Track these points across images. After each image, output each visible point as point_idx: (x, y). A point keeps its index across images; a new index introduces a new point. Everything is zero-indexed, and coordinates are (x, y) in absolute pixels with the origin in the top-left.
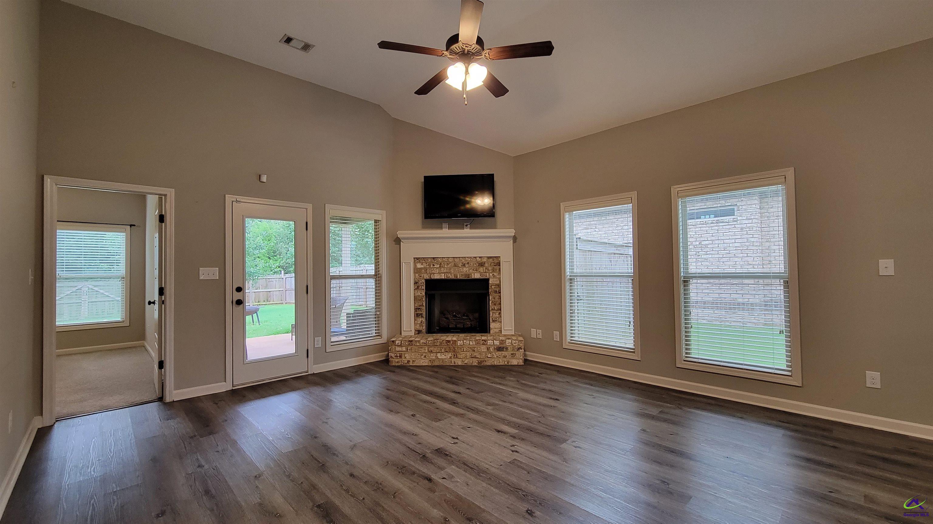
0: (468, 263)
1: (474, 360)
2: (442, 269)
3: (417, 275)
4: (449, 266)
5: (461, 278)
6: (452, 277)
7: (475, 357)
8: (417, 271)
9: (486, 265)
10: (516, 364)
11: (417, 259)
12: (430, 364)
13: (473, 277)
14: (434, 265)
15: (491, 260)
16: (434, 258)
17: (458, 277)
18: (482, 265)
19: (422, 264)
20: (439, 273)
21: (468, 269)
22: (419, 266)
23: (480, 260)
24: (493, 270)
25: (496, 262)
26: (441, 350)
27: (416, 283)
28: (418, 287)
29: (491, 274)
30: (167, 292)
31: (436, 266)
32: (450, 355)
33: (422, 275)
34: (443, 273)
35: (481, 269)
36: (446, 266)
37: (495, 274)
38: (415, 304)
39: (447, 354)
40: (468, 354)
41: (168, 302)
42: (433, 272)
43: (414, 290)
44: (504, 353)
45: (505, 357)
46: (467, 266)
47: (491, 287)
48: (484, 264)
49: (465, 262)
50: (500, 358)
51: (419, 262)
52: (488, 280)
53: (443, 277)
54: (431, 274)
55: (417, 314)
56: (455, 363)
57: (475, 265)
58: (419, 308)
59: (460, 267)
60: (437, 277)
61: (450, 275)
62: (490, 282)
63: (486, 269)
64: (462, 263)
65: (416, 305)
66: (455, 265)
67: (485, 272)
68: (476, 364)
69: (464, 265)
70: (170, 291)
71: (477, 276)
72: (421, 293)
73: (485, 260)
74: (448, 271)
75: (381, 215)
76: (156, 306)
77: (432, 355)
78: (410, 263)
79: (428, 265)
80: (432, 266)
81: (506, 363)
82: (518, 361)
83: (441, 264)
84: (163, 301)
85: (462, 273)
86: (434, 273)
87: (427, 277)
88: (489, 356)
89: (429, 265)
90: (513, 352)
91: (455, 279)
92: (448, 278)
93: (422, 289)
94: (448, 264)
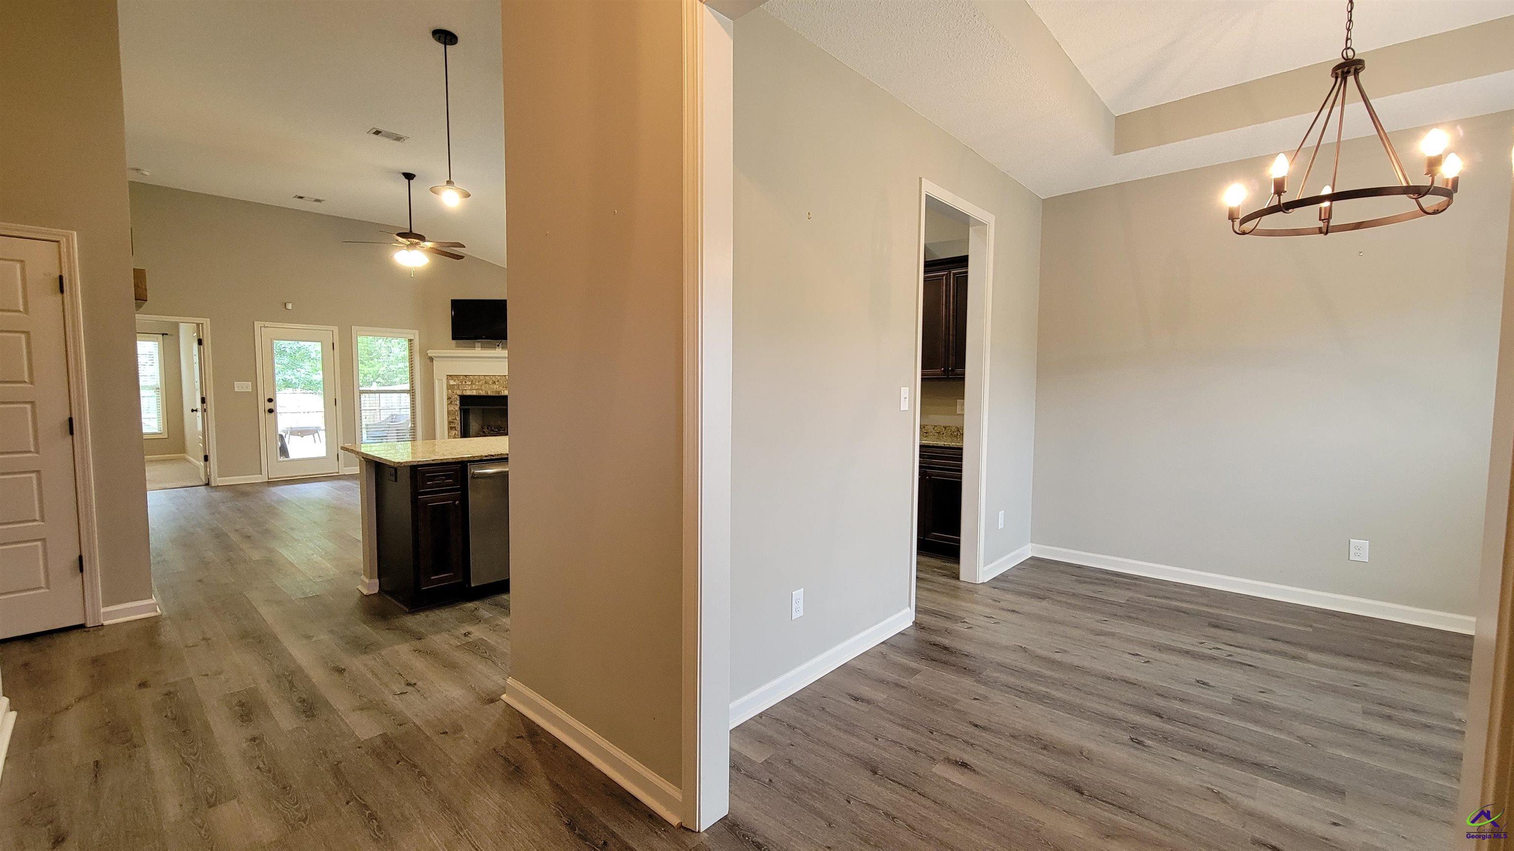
0: (498, 381)
2: (474, 386)
3: (450, 391)
4: (481, 383)
5: (492, 394)
6: (483, 393)
8: (450, 387)
11: (450, 377)
13: (503, 394)
14: (465, 382)
16: (466, 376)
17: (489, 393)
19: (454, 381)
20: (471, 390)
21: (498, 386)
22: (452, 382)
27: (449, 398)
28: (451, 402)
30: (208, 400)
31: (467, 383)
33: (455, 391)
34: (474, 390)
36: (477, 384)
38: (448, 417)
41: (209, 410)
42: (465, 388)
43: (448, 405)
46: (497, 383)
49: (495, 379)
51: (452, 379)
53: (474, 393)
54: (463, 390)
55: (451, 427)
58: (452, 422)
59: (491, 385)
60: (468, 393)
61: (481, 391)
64: (492, 381)
65: (450, 419)
66: (486, 383)
70: (210, 400)
72: (454, 408)
74: (479, 388)
75: (415, 335)
76: (199, 414)
78: (442, 380)
79: (460, 382)
80: (464, 383)
83: (472, 381)
84: (205, 410)
85: (492, 390)
86: (466, 390)
87: (459, 393)
91: (487, 395)
92: (479, 395)
93: (456, 404)
94: (479, 381)
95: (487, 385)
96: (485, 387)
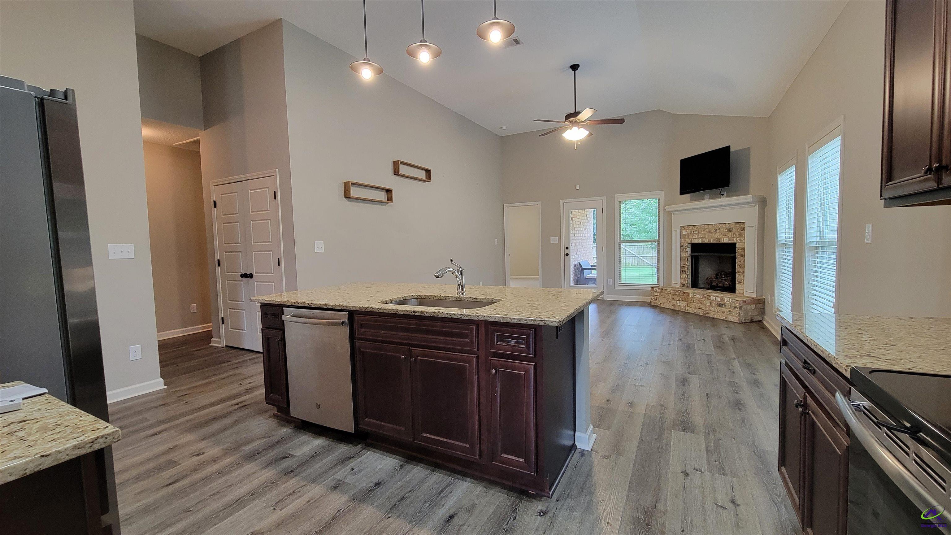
0: (719, 229)
1: (701, 310)
2: (700, 235)
3: (683, 240)
5: (713, 242)
6: (706, 241)
7: (701, 309)
8: (683, 236)
9: (734, 230)
10: (733, 321)
11: (683, 227)
12: (673, 308)
13: (723, 242)
14: (694, 232)
15: (738, 225)
16: (694, 226)
17: (711, 241)
18: (730, 230)
19: (686, 231)
20: (698, 238)
21: (719, 234)
22: (684, 232)
23: (729, 226)
24: (740, 235)
25: (742, 227)
26: (680, 299)
27: (682, 246)
28: (683, 249)
29: (738, 239)
31: (695, 233)
32: (685, 303)
33: (686, 240)
34: (700, 238)
35: (730, 234)
36: (702, 232)
37: (741, 239)
38: (681, 262)
39: (683, 302)
40: (697, 305)
42: (694, 237)
43: (681, 252)
44: (723, 309)
45: (723, 312)
46: (718, 231)
47: (738, 251)
48: (732, 229)
49: (715, 228)
50: (719, 312)
51: (685, 229)
52: (735, 244)
53: (700, 241)
54: (692, 239)
55: (682, 271)
56: (688, 311)
57: (725, 231)
58: (684, 267)
59: (713, 233)
60: (696, 242)
62: (737, 246)
63: (734, 234)
64: (715, 229)
65: (682, 264)
66: (709, 231)
67: (733, 237)
68: (702, 314)
69: (716, 231)
71: (726, 240)
72: (685, 255)
73: (733, 225)
74: (704, 236)
75: (661, 195)
77: (674, 301)
78: (678, 230)
80: (692, 232)
81: (724, 318)
82: (734, 318)
83: (698, 231)
85: (714, 238)
88: (712, 309)
89: (691, 232)
90: (730, 310)
91: (709, 243)
92: (704, 243)
93: (687, 251)
94: (704, 230)
95: (710, 234)
96: (708, 235)
